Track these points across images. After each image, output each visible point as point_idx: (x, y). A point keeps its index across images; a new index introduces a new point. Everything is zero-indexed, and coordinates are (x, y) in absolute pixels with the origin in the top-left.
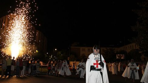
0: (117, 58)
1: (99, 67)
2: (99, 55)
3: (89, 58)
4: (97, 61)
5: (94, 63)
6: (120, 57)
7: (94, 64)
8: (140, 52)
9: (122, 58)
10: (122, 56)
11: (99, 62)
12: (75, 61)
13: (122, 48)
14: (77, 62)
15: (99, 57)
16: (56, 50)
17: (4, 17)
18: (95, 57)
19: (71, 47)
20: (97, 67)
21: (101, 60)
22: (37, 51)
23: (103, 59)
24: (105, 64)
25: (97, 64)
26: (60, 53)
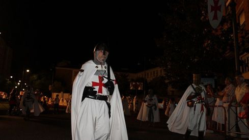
0: (131, 88)
2: (106, 65)
3: (82, 71)
4: (101, 79)
5: (93, 82)
6: (136, 86)
7: (94, 84)
8: (167, 81)
9: (139, 89)
10: (139, 85)
11: (105, 81)
12: (62, 92)
13: (140, 75)
14: (65, 94)
15: (106, 70)
16: (28, 71)
18: (96, 69)
20: (100, 91)
21: (109, 78)
23: (113, 77)
25: (100, 84)
26: (35, 77)
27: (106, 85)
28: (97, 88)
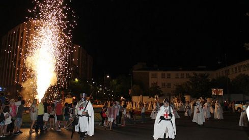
1: (169, 117)
2: (169, 107)
7: (164, 115)
11: (169, 113)
12: (141, 96)
14: (144, 97)
15: (169, 109)
17: (21, 25)
18: (165, 109)
19: (134, 71)
20: (167, 117)
22: (76, 79)
23: (172, 111)
24: (173, 115)
25: (167, 115)
27: (169, 115)
28: (165, 117)
